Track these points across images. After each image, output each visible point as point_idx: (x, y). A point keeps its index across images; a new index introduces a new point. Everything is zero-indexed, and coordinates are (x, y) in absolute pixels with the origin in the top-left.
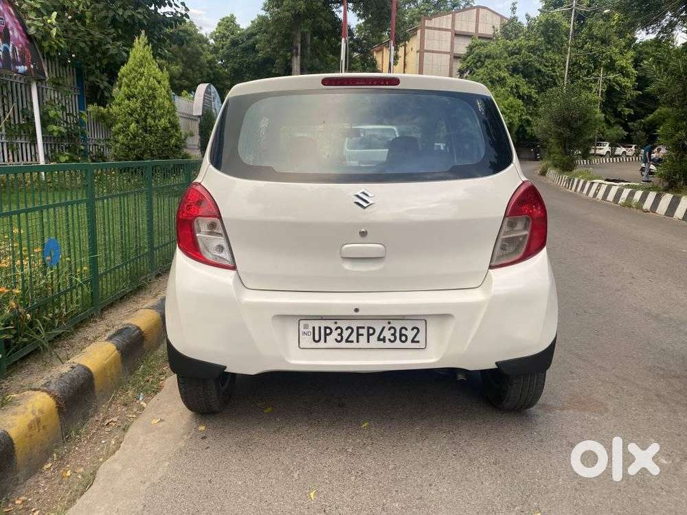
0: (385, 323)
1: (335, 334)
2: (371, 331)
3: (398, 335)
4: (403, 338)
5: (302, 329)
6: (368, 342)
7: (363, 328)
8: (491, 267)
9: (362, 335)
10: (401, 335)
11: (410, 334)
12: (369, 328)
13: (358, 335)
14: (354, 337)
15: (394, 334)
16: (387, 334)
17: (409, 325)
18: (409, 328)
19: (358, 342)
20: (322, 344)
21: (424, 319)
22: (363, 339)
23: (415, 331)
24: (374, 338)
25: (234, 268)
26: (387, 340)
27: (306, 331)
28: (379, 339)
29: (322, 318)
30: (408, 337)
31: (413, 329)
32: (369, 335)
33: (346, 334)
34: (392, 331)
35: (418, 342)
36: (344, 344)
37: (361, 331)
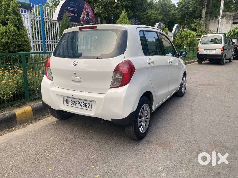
0: (82, 101)
1: (71, 102)
2: (79, 103)
4: (86, 106)
5: (64, 100)
6: (78, 106)
7: (77, 101)
8: (110, 88)
9: (77, 103)
10: (86, 105)
11: (88, 105)
12: (78, 102)
13: (76, 103)
14: (75, 104)
15: (84, 105)
16: (82, 104)
17: (88, 102)
18: (88, 104)
19: (76, 105)
20: (68, 104)
21: (91, 101)
22: (77, 105)
23: (89, 105)
24: (79, 105)
25: (52, 80)
26: (82, 106)
27: (65, 100)
28: (80, 106)
29: (68, 97)
30: (87, 106)
31: (89, 104)
32: (78, 104)
33: (73, 102)
34: (84, 104)
35: (89, 108)
36: (72, 105)
37: (77, 102)
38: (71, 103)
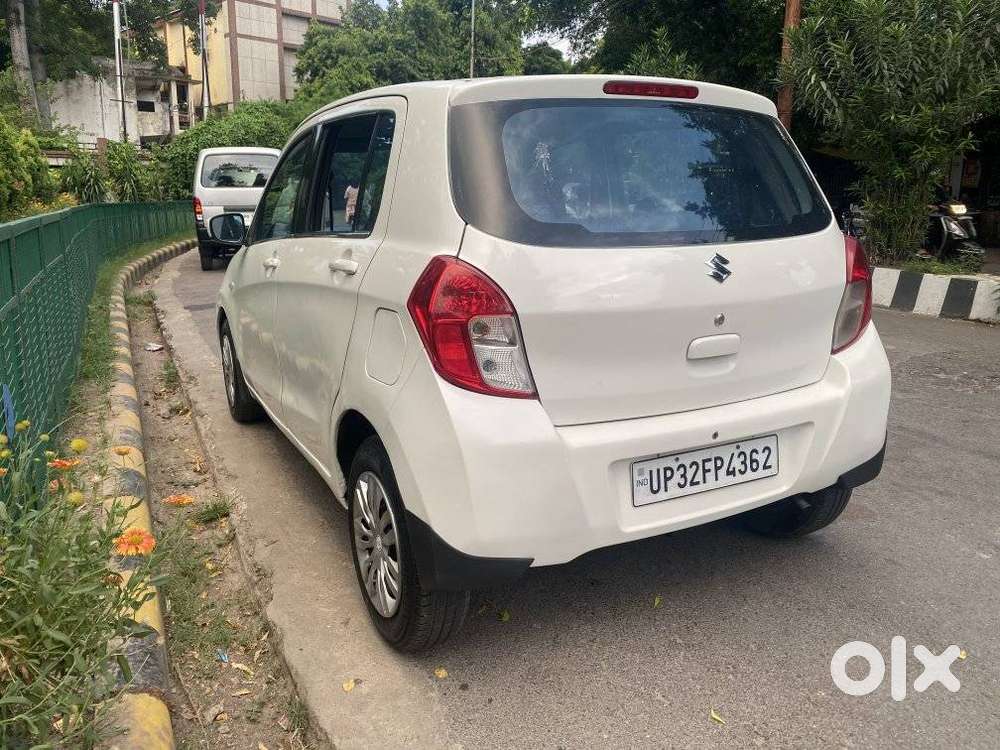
0: (733, 449)
1: (677, 475)
2: (719, 463)
3: (748, 462)
4: (755, 466)
5: (637, 478)
6: (717, 479)
7: (710, 460)
8: (834, 352)
9: (709, 471)
10: (752, 461)
11: (761, 457)
12: (716, 459)
13: (705, 471)
14: (699, 477)
15: (744, 463)
16: (737, 464)
17: (760, 445)
18: (760, 450)
19: (704, 482)
20: (662, 495)
21: (773, 435)
22: (710, 476)
23: (767, 452)
24: (722, 472)
25: (535, 395)
26: (737, 472)
27: (641, 478)
28: (728, 473)
29: (659, 457)
30: (760, 462)
31: (764, 451)
32: (717, 469)
33: (690, 473)
34: (742, 458)
35: (770, 467)
36: (689, 489)
37: (707, 466)
38: (677, 478)
